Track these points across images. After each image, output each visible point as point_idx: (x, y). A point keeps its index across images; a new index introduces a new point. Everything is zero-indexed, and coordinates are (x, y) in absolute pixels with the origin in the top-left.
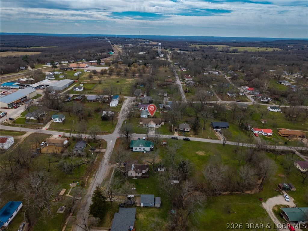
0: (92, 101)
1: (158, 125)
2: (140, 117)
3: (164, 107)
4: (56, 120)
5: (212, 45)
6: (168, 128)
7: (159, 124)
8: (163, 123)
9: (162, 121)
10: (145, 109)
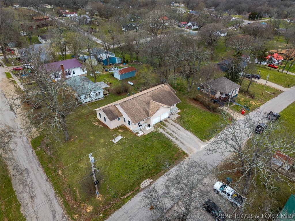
10: (63, 74)
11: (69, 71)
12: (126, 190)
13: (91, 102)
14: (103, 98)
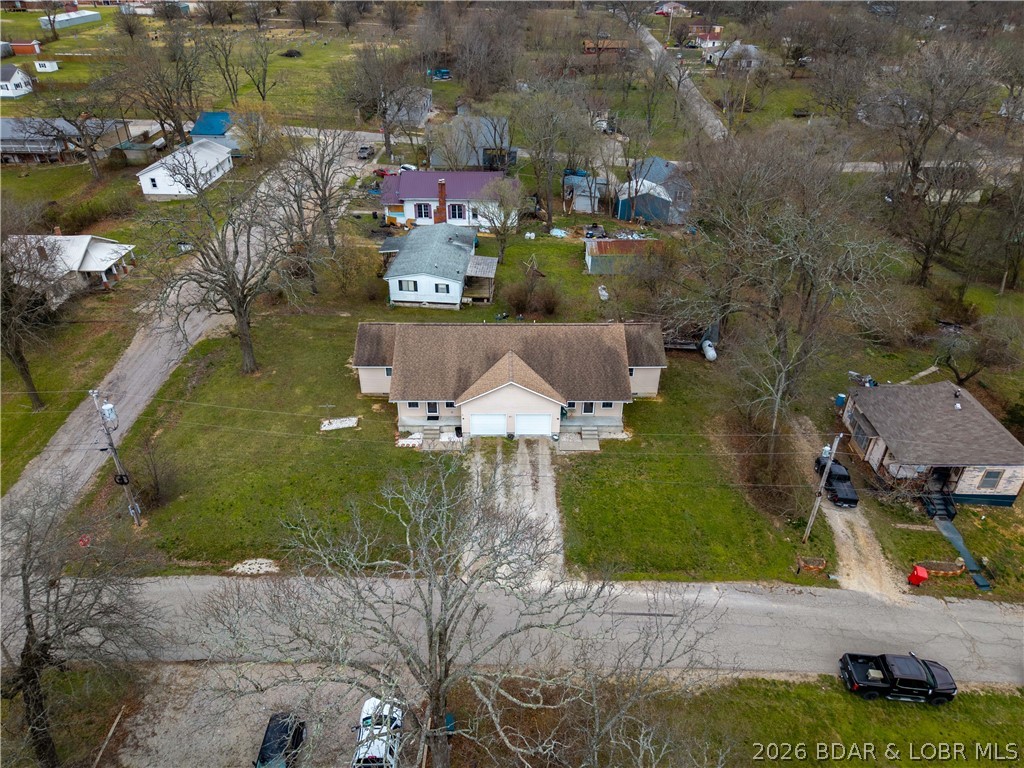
1: (589, 408)
2: (378, 296)
3: (608, 203)
6: (720, 445)
7: (598, 404)
8: (645, 382)
9: (638, 356)
10: (440, 211)
11: (459, 206)
12: (200, 550)
13: (417, 305)
14: (458, 307)
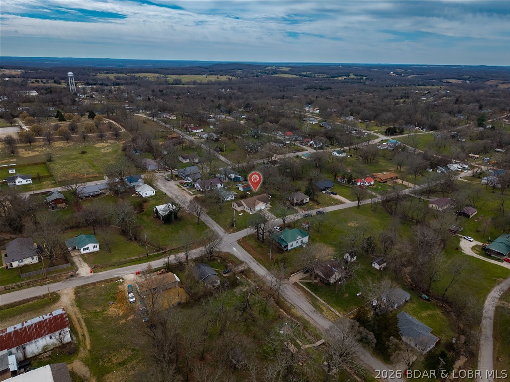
0: (89, 197)
4: (87, 249)
5: (134, 74)
14: (234, 199)
